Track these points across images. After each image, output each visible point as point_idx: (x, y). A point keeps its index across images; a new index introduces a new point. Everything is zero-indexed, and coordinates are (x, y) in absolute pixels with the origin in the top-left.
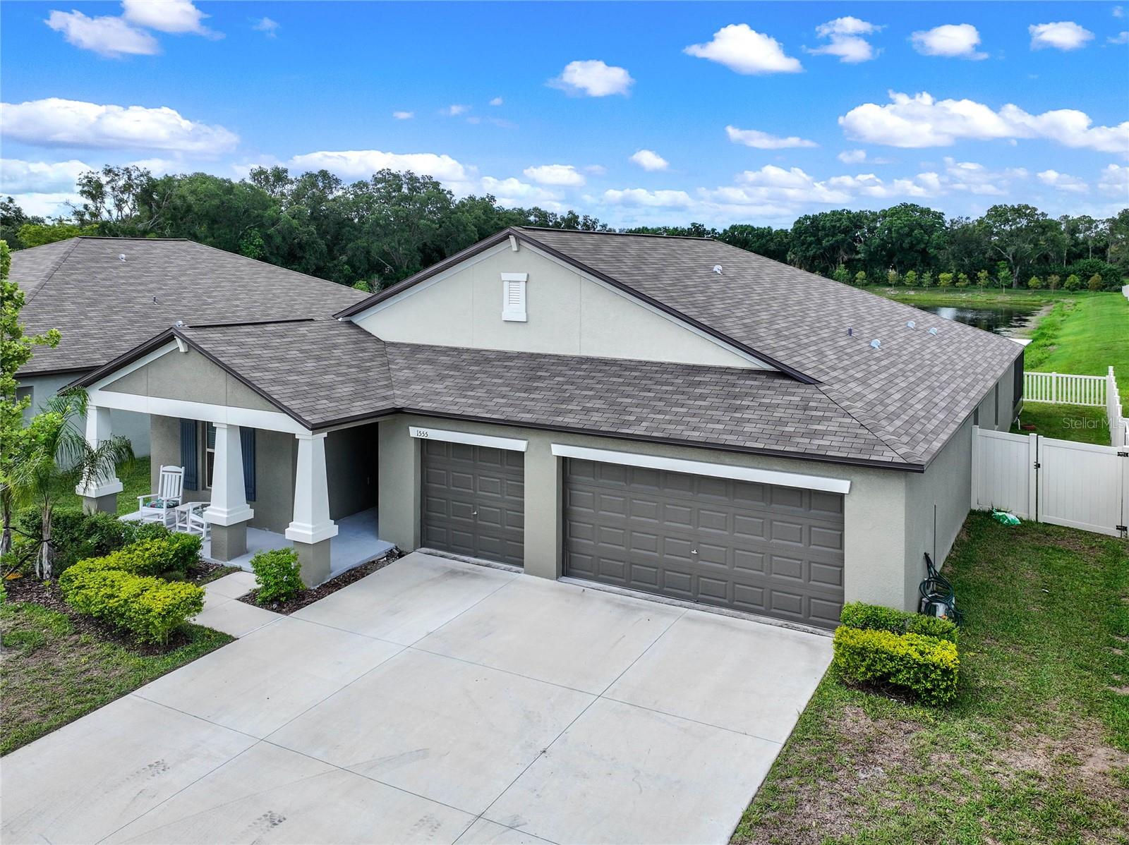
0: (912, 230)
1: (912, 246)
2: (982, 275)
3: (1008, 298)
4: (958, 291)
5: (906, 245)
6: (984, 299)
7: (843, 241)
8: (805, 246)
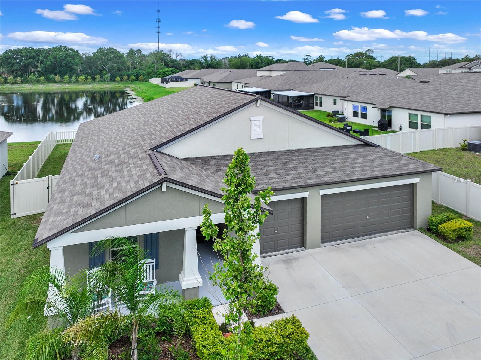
0: (66, 58)
1: (66, 64)
2: (98, 77)
3: (108, 86)
4: (87, 84)
5: (63, 64)
6: (99, 87)
7: (32, 62)
8: (10, 65)
